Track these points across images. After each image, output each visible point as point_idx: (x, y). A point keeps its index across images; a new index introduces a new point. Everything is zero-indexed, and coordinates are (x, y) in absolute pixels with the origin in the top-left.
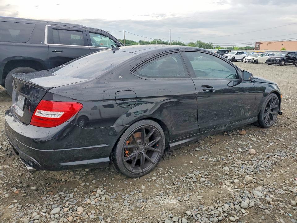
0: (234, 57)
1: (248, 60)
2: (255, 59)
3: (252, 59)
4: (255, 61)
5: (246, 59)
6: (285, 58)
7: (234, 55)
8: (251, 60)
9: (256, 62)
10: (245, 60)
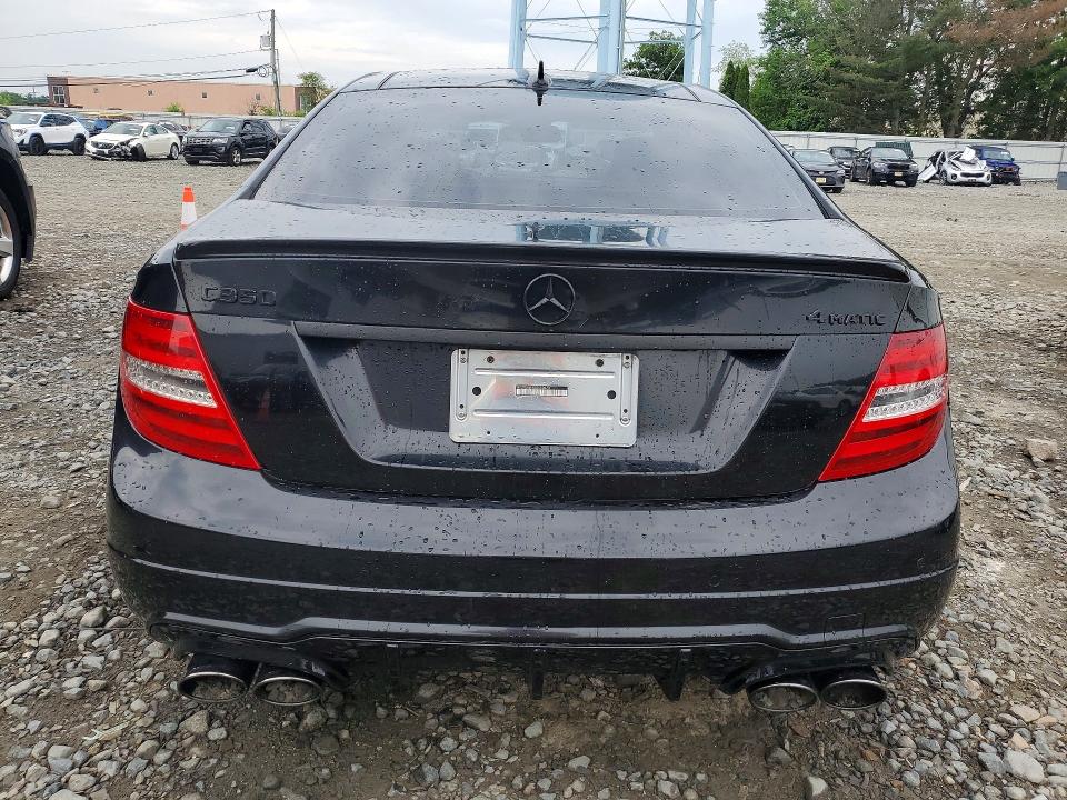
0: (37, 138)
1: (106, 146)
2: (133, 144)
3: (123, 144)
4: (134, 150)
5: (96, 145)
6: (239, 139)
7: (36, 129)
8: (118, 150)
9: (138, 155)
10: (94, 150)
